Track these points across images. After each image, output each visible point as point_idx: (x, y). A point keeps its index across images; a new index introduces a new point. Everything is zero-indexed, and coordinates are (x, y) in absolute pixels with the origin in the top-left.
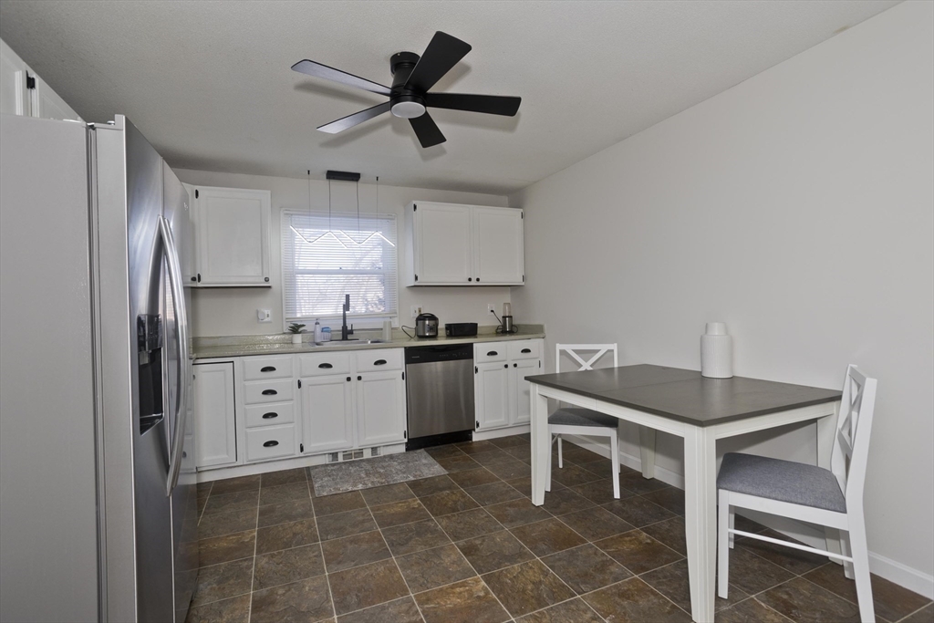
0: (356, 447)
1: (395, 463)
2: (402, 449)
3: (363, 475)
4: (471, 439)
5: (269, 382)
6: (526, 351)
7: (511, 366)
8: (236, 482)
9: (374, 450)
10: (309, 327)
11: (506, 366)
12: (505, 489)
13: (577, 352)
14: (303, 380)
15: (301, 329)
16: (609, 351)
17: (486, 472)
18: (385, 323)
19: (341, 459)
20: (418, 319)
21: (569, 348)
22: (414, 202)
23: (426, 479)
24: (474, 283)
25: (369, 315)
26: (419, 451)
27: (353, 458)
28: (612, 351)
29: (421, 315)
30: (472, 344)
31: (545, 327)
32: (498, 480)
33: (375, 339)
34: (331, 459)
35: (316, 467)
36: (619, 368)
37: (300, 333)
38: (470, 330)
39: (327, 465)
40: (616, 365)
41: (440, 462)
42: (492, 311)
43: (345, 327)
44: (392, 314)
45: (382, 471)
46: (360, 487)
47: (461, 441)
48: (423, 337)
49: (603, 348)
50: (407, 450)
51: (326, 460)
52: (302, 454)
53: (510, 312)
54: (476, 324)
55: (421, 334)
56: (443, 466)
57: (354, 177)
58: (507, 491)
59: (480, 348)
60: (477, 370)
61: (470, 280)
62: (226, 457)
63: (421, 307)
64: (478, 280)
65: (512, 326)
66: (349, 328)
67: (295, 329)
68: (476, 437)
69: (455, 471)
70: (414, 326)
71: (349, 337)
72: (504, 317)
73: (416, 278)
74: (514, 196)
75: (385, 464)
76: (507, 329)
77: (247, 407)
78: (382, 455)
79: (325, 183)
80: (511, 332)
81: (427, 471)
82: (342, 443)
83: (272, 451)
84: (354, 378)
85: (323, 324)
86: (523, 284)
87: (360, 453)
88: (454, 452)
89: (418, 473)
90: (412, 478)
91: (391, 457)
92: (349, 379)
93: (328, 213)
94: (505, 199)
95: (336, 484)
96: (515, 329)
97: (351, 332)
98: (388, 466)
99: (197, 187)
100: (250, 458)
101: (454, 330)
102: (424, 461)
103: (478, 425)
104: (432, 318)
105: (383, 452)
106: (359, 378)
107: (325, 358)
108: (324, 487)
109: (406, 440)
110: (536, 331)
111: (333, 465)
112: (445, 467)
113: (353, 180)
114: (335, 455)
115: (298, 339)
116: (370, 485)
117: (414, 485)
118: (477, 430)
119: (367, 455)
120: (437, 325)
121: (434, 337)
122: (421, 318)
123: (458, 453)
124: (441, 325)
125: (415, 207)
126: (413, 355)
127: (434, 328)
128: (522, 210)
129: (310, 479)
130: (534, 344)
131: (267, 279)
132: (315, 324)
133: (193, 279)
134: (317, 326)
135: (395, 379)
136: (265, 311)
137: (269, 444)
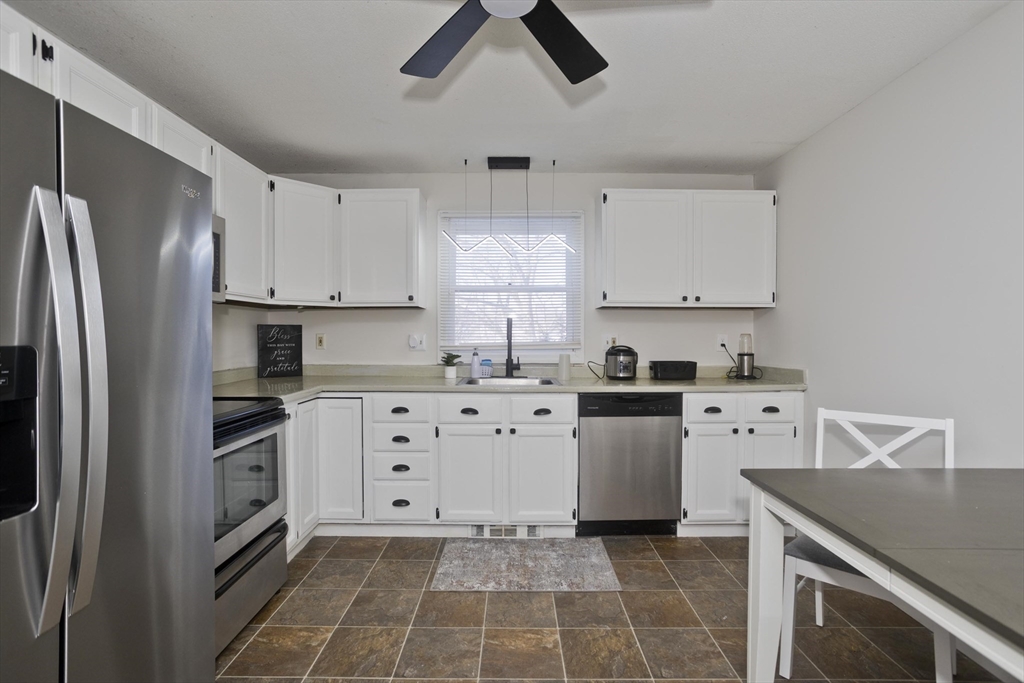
0: (506, 522)
1: (554, 555)
2: (571, 533)
3: (503, 567)
4: (675, 533)
5: (400, 425)
6: (772, 410)
7: (743, 431)
8: (361, 544)
9: (532, 528)
10: (465, 358)
11: (735, 431)
12: (704, 648)
13: (865, 428)
14: (440, 427)
15: (456, 361)
16: (933, 433)
17: (681, 601)
18: (561, 356)
19: (487, 534)
20: (609, 353)
21: (845, 418)
22: (604, 191)
23: (585, 594)
24: (691, 303)
25: (545, 346)
26: (594, 539)
27: (503, 534)
28: (941, 433)
29: (613, 348)
30: (680, 395)
31: (807, 374)
32: (697, 624)
33: (545, 377)
34: (475, 532)
35: (454, 540)
36: (958, 472)
37: (454, 365)
38: (684, 372)
39: (467, 540)
40: (950, 464)
41: (616, 566)
42: (723, 345)
43: (509, 360)
44: (574, 344)
45: (531, 564)
46: (491, 586)
47: (658, 533)
48: (614, 379)
49: (920, 425)
50: (577, 535)
51: (469, 533)
52: (437, 522)
53: (750, 348)
54: (696, 363)
55: (612, 374)
56: (617, 574)
57: (522, 163)
58: (707, 654)
59: (694, 400)
60: (686, 434)
61: (685, 299)
62: (351, 512)
63: (616, 336)
64: (698, 299)
65: (752, 368)
66: (515, 362)
67: (449, 360)
68: (682, 532)
69: (633, 589)
70: (604, 363)
71: (515, 373)
72: (741, 355)
73: (605, 297)
74: (763, 173)
75: (539, 553)
76: (745, 373)
77: (376, 454)
78: (542, 537)
80: (752, 378)
81: (591, 579)
82: (488, 515)
83: (401, 513)
84: (506, 431)
85: (483, 356)
86: (773, 305)
87: (512, 530)
88: (644, 550)
89: (577, 580)
90: (565, 588)
91: (553, 543)
92: (498, 431)
93: (490, 214)
94: (749, 179)
95: (464, 573)
96: (757, 373)
97: (517, 367)
98: (543, 558)
99: (340, 191)
100: (377, 518)
101: (662, 371)
102: (594, 560)
103: (685, 515)
104: (629, 352)
105: (543, 534)
106: (513, 431)
107: (469, 401)
108: (449, 576)
109: (575, 522)
110: (791, 378)
111: (475, 541)
112: (620, 576)
113: (521, 167)
114: (480, 528)
115: (451, 372)
116: (504, 587)
117: (564, 601)
118: (683, 521)
119: (522, 534)
120: (635, 362)
121: (631, 379)
122: (614, 352)
123: (649, 554)
124: (643, 364)
125: (605, 197)
126: (590, 405)
127: (631, 368)
128: (774, 192)
129: (438, 559)
130: (788, 400)
131: (411, 298)
132: (474, 355)
133: (332, 298)
134: (476, 357)
135: (562, 436)
136: (417, 337)
137: (398, 503)
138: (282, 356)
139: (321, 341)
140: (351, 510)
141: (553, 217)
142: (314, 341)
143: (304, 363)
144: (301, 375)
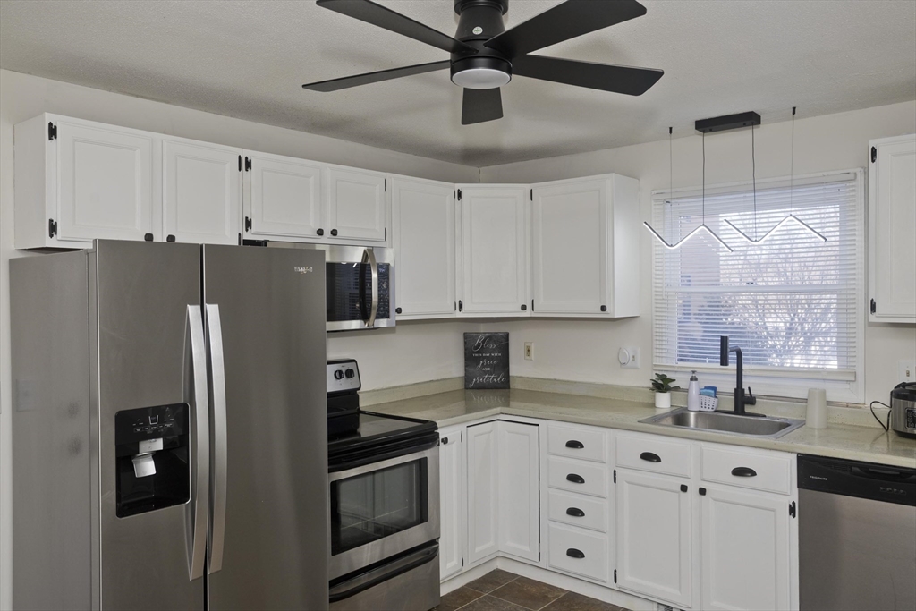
5: (577, 463)
8: (534, 590)
10: (681, 383)
15: (670, 385)
20: (893, 394)
22: (872, 143)
37: (667, 390)
43: (739, 390)
44: (847, 375)
52: (615, 586)
57: (750, 119)
66: (746, 392)
71: (748, 409)
77: (551, 491)
79: (697, 138)
82: (676, 594)
83: (574, 565)
84: (693, 490)
92: (684, 488)
97: (751, 401)
106: (703, 492)
113: (745, 126)
115: (664, 401)
125: (874, 153)
126: (814, 475)
131: (603, 308)
132: (692, 379)
133: (524, 308)
134: (694, 382)
135: (773, 510)
136: (628, 351)
137: (574, 553)
138: (487, 366)
139: (529, 351)
140: (526, 548)
141: (792, 187)
142: (523, 351)
143: (511, 374)
144: (509, 388)
